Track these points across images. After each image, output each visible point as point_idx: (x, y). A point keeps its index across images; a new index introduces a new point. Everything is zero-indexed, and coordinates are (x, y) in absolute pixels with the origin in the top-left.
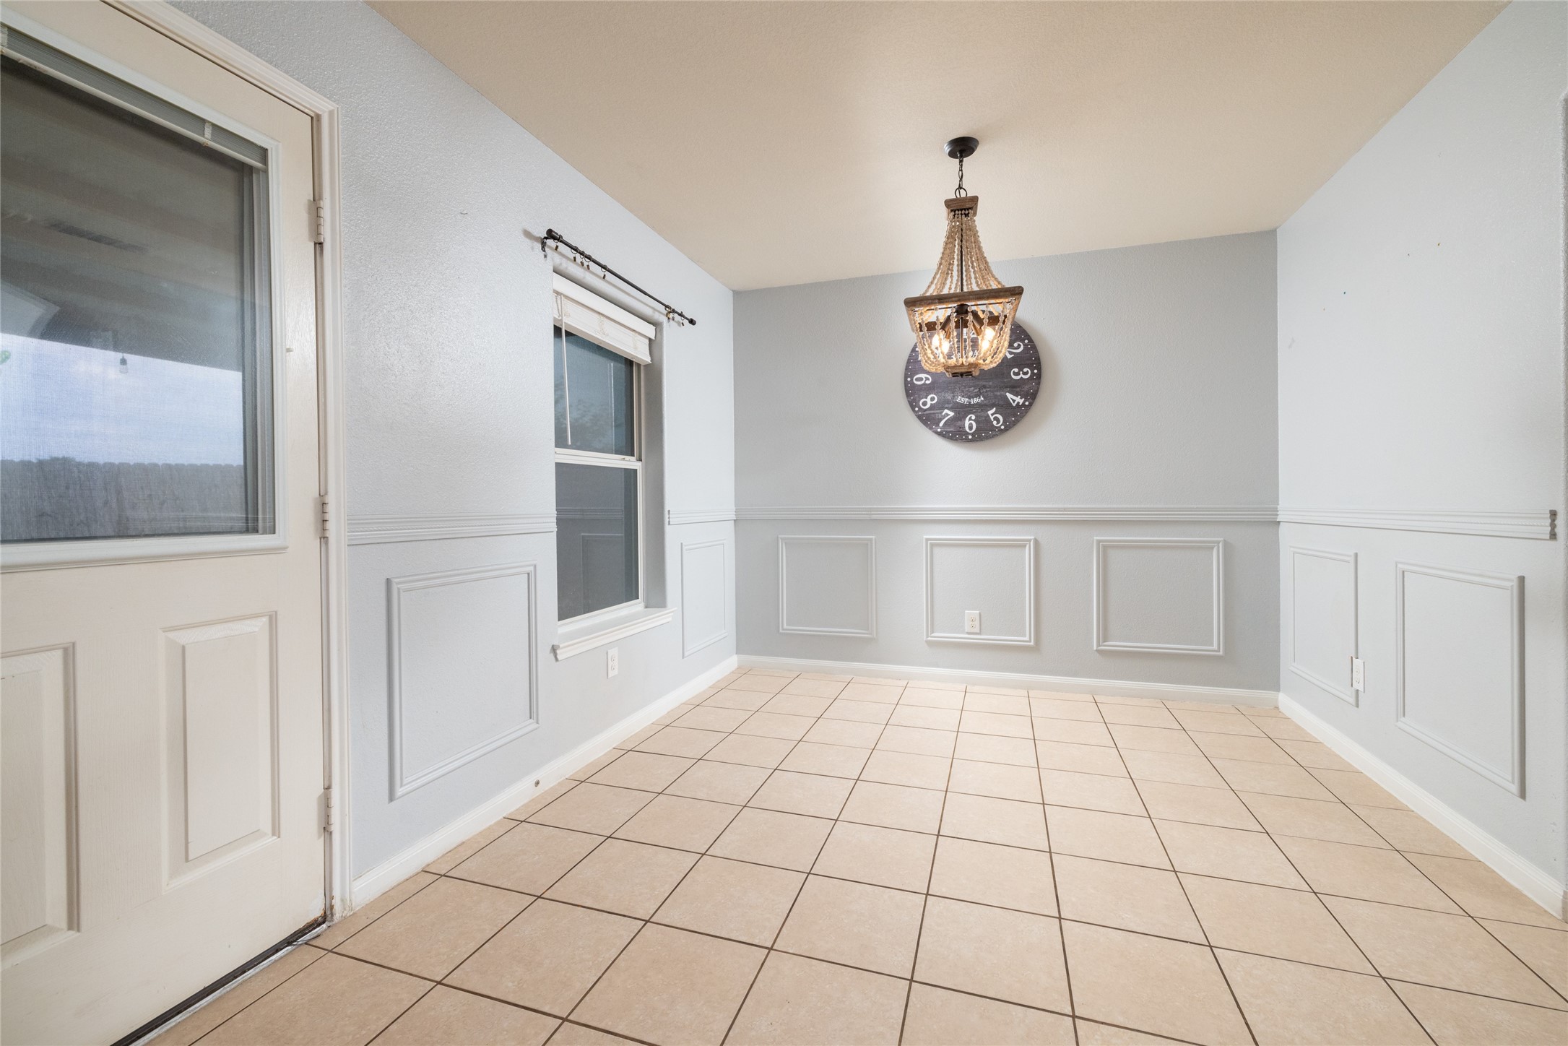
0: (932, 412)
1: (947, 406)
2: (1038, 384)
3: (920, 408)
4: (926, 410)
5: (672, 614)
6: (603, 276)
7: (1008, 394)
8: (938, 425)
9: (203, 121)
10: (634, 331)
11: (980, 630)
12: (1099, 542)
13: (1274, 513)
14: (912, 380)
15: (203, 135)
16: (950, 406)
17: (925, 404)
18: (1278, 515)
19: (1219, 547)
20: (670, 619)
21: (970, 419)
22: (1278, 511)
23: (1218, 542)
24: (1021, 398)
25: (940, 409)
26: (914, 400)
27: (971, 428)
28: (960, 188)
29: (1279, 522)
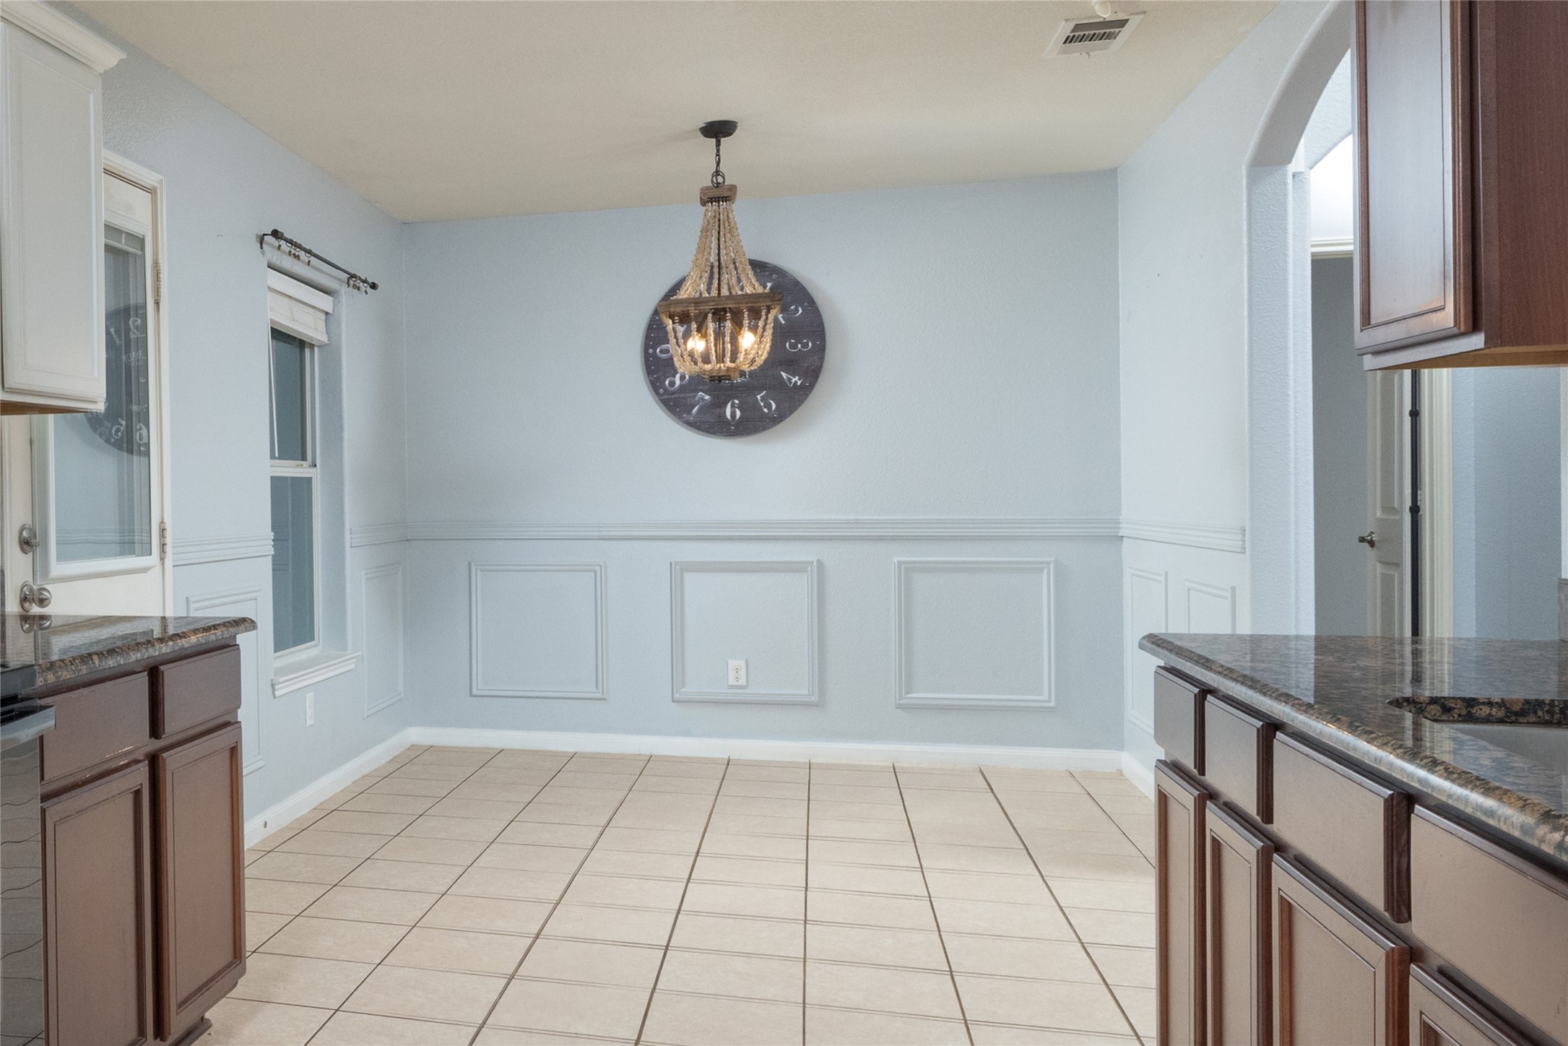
0: (682, 395)
1: (701, 387)
2: (822, 358)
3: (666, 390)
4: (674, 393)
5: (355, 660)
6: (307, 261)
7: (783, 373)
8: (689, 412)
9: (122, 231)
10: (314, 307)
11: (747, 680)
12: (900, 563)
13: (1116, 526)
14: (655, 352)
15: (121, 243)
16: (706, 387)
17: (672, 384)
18: (1120, 528)
19: (1049, 568)
20: (352, 667)
21: (733, 406)
22: (1120, 523)
23: (1049, 563)
24: (799, 379)
25: (692, 391)
26: (658, 379)
27: (733, 415)
28: (717, 173)
29: (1122, 537)
